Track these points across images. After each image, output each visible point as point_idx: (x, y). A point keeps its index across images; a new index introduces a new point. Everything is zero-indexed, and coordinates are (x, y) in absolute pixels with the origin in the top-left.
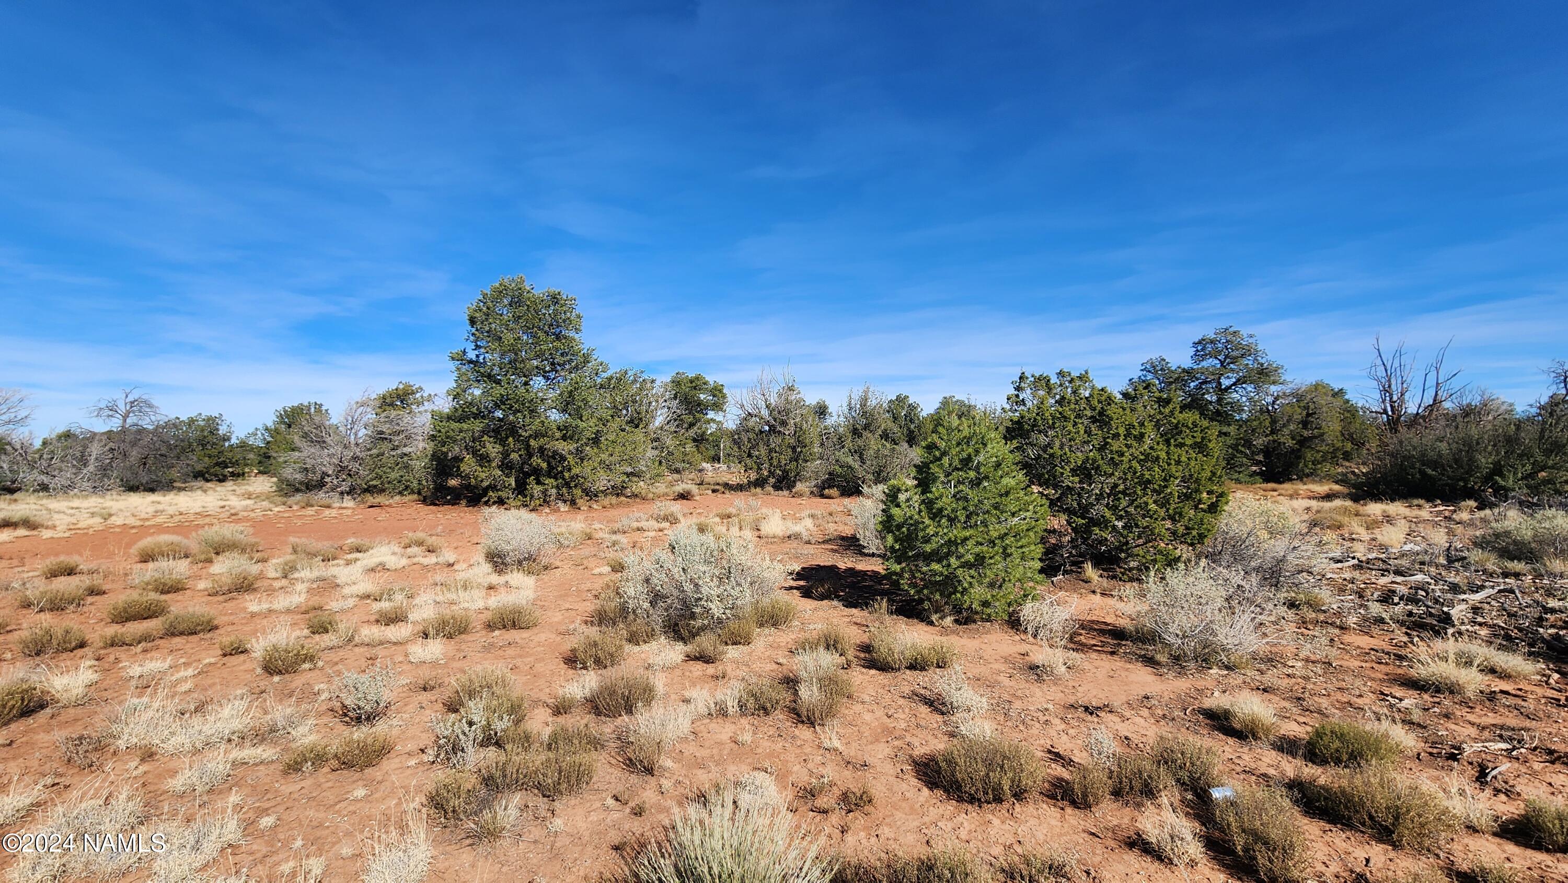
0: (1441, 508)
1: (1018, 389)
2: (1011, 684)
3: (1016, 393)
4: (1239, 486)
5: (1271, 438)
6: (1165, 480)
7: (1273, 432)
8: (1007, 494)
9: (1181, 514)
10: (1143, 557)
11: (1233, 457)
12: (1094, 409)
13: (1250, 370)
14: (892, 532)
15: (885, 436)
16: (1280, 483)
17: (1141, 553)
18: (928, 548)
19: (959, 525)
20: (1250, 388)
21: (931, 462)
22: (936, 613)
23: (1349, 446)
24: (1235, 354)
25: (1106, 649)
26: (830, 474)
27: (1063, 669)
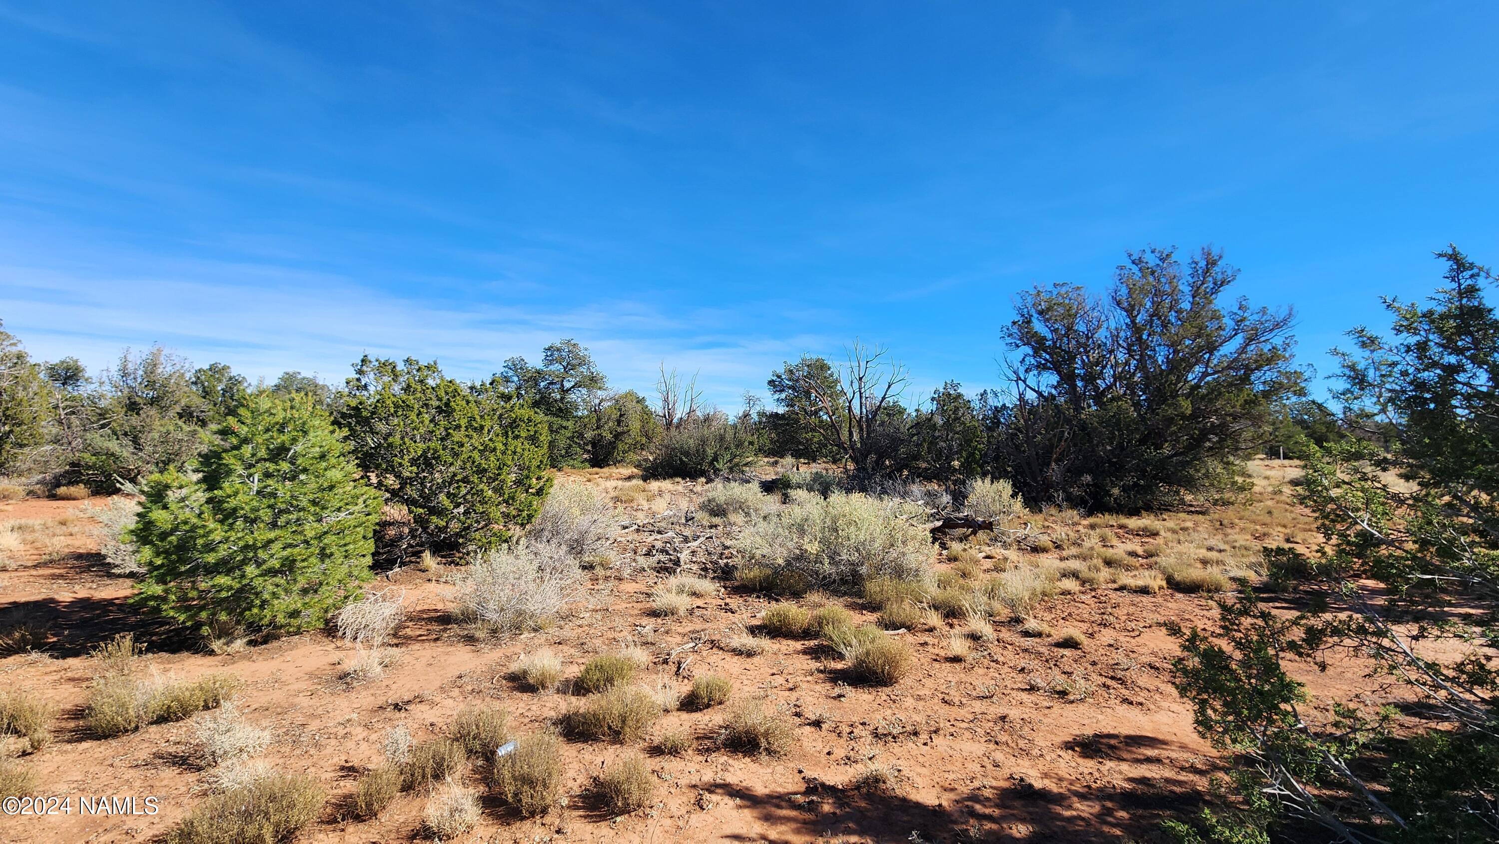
0: (689, 483)
1: (360, 372)
2: (312, 702)
3: (358, 376)
4: (573, 470)
5: (596, 432)
6: (500, 468)
7: (598, 428)
8: (331, 488)
9: (513, 499)
10: (479, 540)
11: (570, 446)
12: (440, 400)
13: (584, 377)
14: (151, 543)
15: (186, 414)
16: (601, 468)
17: (478, 537)
18: (211, 558)
19: (262, 525)
20: (584, 391)
21: (225, 451)
22: (219, 638)
23: (644, 440)
24: (574, 362)
25: (430, 637)
26: (73, 464)
27: (379, 669)
